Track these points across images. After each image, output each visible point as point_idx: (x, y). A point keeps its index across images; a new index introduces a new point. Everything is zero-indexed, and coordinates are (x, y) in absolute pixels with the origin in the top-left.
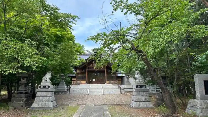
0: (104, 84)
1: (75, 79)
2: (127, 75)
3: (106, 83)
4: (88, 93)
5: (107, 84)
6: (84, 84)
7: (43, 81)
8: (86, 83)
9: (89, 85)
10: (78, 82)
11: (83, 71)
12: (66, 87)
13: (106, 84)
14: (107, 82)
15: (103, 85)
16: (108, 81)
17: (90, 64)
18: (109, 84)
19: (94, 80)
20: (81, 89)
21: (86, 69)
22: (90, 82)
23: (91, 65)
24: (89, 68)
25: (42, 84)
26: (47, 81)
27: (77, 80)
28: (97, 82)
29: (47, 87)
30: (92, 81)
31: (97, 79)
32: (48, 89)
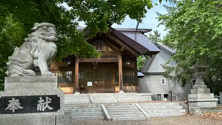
3: (122, 89)
5: (125, 92)
6: (71, 93)
8: (77, 90)
9: (85, 95)
11: (69, 63)
13: (122, 92)
15: (117, 94)
19: (90, 84)
29: (47, 106)
30: (86, 87)
31: (96, 82)
32: (51, 114)
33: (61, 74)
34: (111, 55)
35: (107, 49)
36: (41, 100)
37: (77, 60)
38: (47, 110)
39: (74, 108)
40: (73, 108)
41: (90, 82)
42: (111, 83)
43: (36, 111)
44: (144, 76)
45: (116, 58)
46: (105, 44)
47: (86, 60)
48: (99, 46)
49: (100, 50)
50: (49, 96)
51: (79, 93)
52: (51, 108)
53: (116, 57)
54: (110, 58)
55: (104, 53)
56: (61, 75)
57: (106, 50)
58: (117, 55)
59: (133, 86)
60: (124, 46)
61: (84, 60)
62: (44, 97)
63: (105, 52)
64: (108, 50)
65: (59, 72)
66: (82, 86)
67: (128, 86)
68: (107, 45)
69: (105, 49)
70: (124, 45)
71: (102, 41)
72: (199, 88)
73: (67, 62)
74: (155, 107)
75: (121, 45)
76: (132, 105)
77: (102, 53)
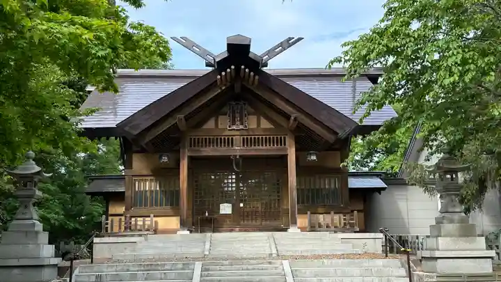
0: (285, 230)
1: (121, 210)
2: (446, 172)
3: (295, 223)
5: (303, 229)
6: (172, 232)
8: (183, 225)
9: (197, 236)
10: (140, 221)
11: (165, 159)
13: (293, 230)
14: (302, 220)
15: (278, 234)
16: (302, 212)
17: (205, 121)
18: (313, 228)
19: (226, 209)
20: (150, 266)
21: (178, 151)
22: (203, 221)
23: (205, 127)
24: (200, 143)
27: (133, 211)
28: (242, 220)
30: (215, 216)
31: (242, 205)
33: (158, 186)
34: (270, 138)
35: (259, 124)
37: (184, 153)
39: (131, 269)
40: (128, 270)
41: (226, 204)
42: (279, 206)
44: (384, 189)
45: (281, 145)
46: (253, 110)
47: (208, 151)
48: (237, 115)
49: (241, 127)
51: (188, 232)
53: (281, 142)
54: (266, 145)
55: (251, 133)
56: (158, 189)
57: (255, 126)
58: (285, 138)
59: (335, 213)
60: (294, 114)
61: (201, 151)
63: (252, 130)
64: (262, 126)
65: (151, 180)
66: (207, 214)
67: (322, 214)
68: (259, 113)
69: (252, 122)
70: (294, 111)
71: (245, 104)
72: (445, 221)
73: (160, 158)
74: (332, 270)
75: (289, 113)
76: (274, 263)
77: (245, 133)
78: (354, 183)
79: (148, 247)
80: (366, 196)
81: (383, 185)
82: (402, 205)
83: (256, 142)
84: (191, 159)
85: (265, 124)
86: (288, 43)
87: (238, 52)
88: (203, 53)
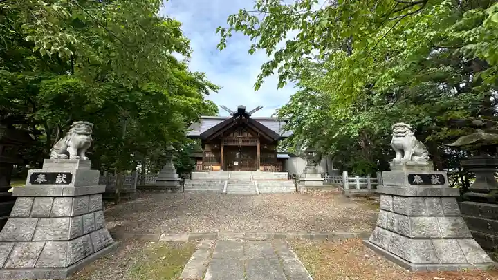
0: (256, 171)
1: (201, 163)
2: (309, 153)
3: (259, 169)
4: (224, 191)
5: (262, 171)
6: (218, 171)
7: (54, 154)
8: (221, 169)
9: (226, 172)
10: (207, 167)
11: (216, 146)
12: (176, 175)
13: (258, 171)
14: (261, 168)
15: (253, 172)
16: (263, 167)
17: (230, 134)
18: (265, 170)
19: (236, 163)
20: (210, 182)
21: (220, 144)
22: (228, 167)
23: (230, 136)
24: (228, 141)
25: (48, 167)
26: (67, 153)
27: (205, 163)
28: (242, 167)
29: (63, 180)
30: (232, 166)
31: (241, 162)
32: (65, 185)
33: (213, 156)
34: (251, 140)
35: (248, 135)
36: (59, 176)
37: (222, 144)
38: (62, 183)
39: (204, 182)
42: (254, 163)
43: (55, 184)
44: (288, 158)
45: (255, 142)
46: (246, 131)
47: (230, 144)
48: (241, 132)
49: (242, 136)
50: (65, 174)
51: (223, 171)
52: (65, 182)
54: (250, 143)
58: (256, 140)
59: (272, 166)
60: (260, 133)
61: (228, 144)
62: (61, 174)
63: (246, 137)
65: (211, 153)
66: (230, 165)
67: (268, 166)
68: (248, 132)
69: (245, 135)
70: (260, 131)
71: (243, 129)
72: (308, 169)
73: (214, 146)
75: (258, 132)
76: (252, 182)
77: (243, 138)
78: (279, 156)
79: (209, 175)
80: (283, 160)
81: (288, 156)
82: (294, 164)
83: (247, 141)
84: (224, 146)
85: (250, 135)
86: (258, 109)
87: (241, 111)
88: (229, 111)
